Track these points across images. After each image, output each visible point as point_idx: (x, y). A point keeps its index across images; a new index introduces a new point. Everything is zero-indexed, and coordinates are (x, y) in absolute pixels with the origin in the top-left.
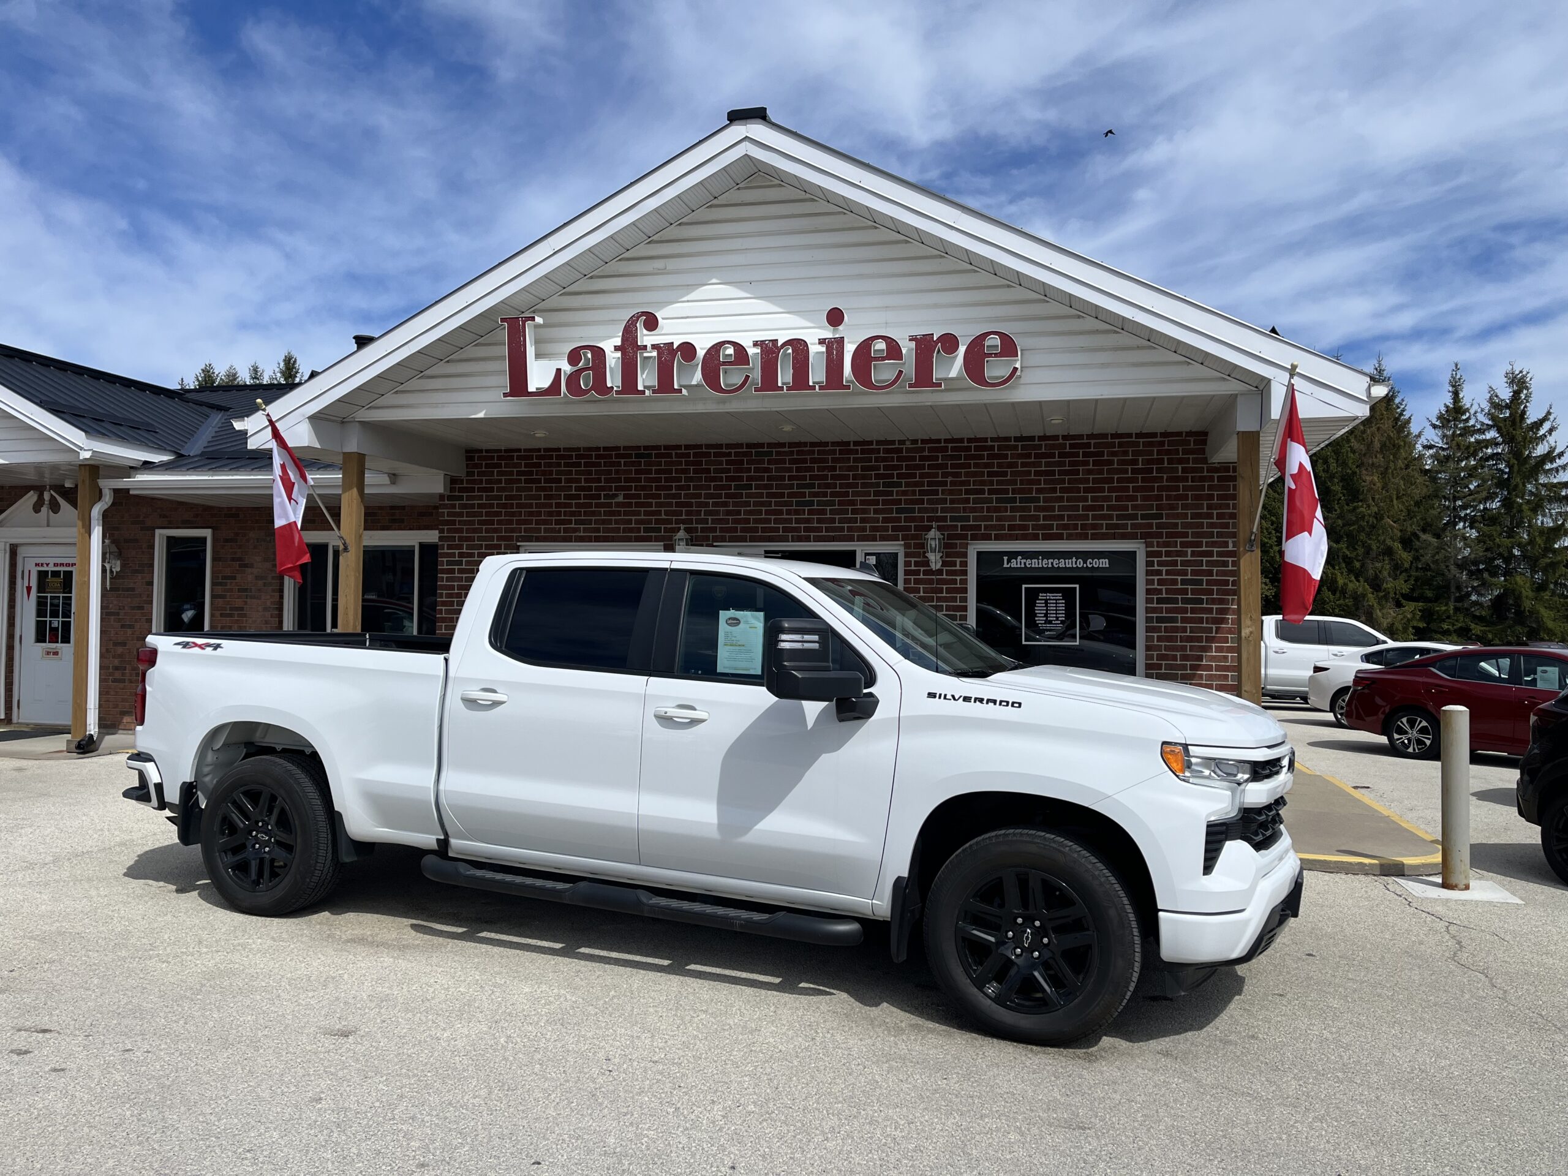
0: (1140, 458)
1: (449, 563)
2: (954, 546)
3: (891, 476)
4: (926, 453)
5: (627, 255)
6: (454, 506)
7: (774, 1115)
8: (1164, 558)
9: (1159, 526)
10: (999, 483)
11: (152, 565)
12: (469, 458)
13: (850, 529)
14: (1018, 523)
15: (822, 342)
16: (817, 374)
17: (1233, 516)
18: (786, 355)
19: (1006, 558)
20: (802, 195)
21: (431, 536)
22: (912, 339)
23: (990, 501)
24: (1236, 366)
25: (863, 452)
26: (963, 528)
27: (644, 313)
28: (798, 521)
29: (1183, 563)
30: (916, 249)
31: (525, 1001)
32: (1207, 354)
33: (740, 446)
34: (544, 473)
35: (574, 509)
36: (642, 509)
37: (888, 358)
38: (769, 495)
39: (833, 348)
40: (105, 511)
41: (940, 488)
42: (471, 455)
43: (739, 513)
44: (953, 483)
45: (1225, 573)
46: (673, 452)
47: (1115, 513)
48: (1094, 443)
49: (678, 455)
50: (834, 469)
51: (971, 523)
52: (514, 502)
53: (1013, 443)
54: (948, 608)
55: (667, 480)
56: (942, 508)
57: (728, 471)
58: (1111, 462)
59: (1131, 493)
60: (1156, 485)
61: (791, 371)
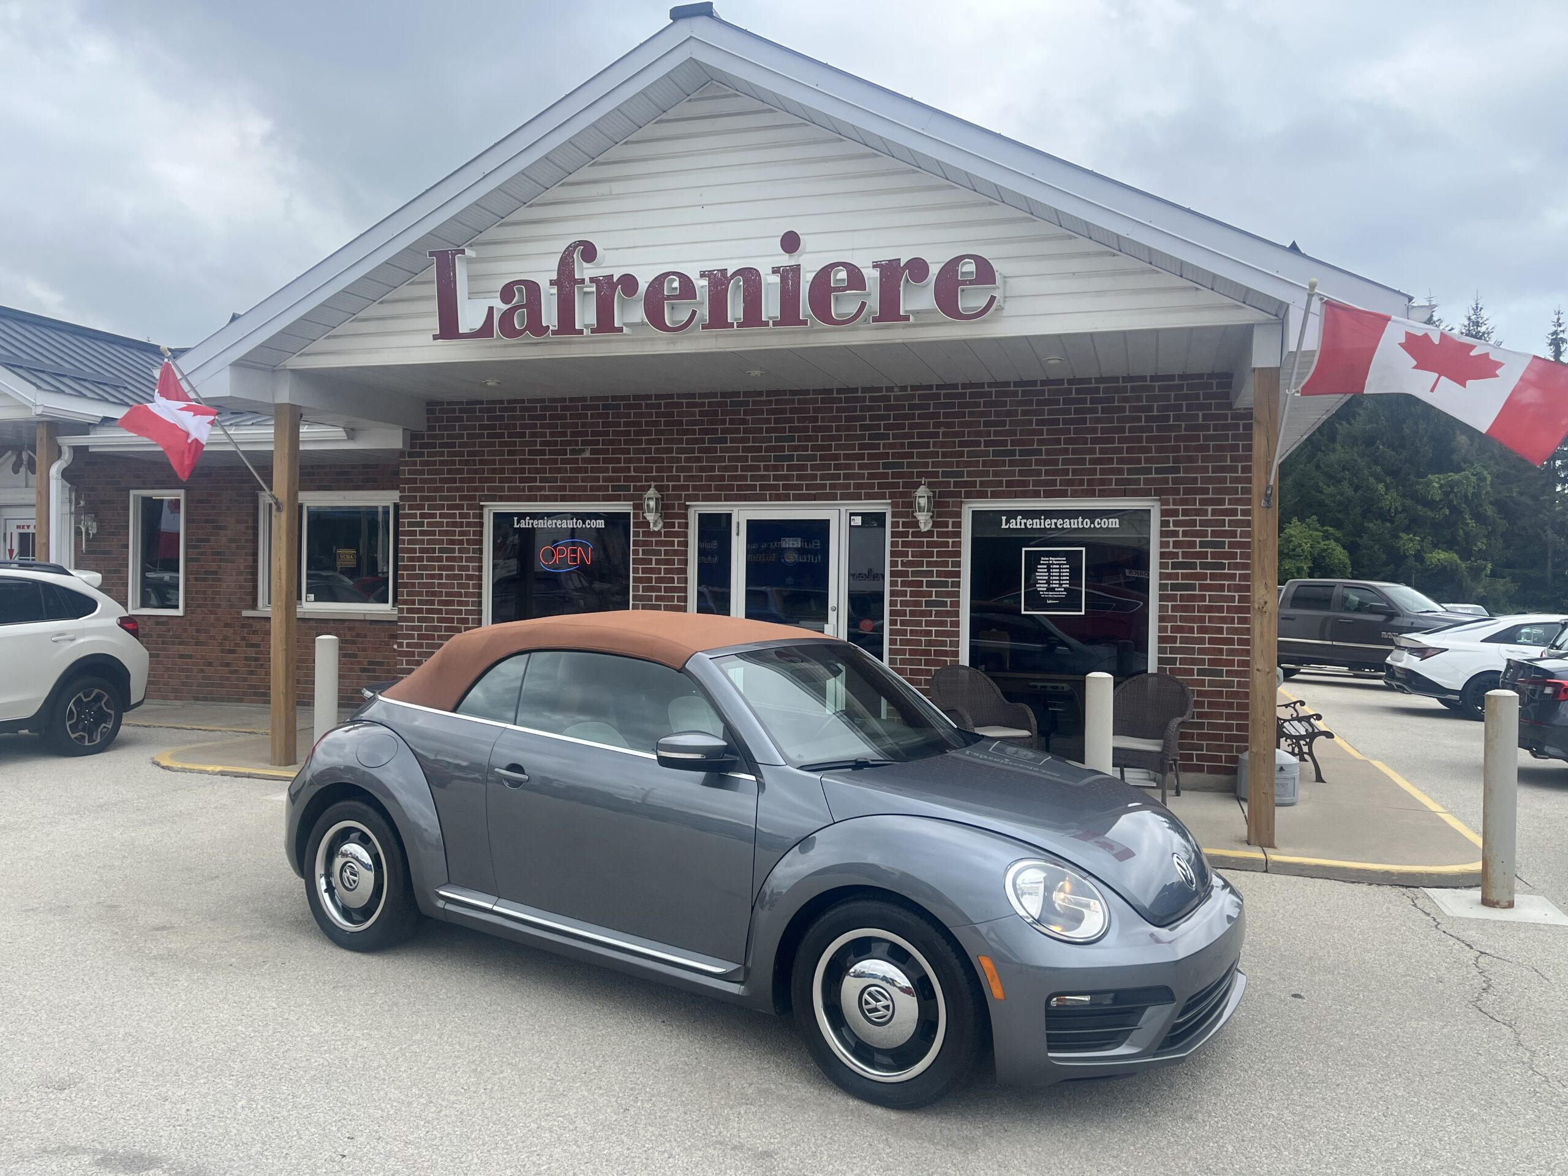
0: (1155, 404)
1: (410, 524)
2: (947, 505)
3: (878, 427)
4: (916, 401)
5: (570, 179)
6: (415, 464)
8: (1181, 518)
9: (1176, 481)
10: (996, 433)
11: (128, 527)
12: (430, 412)
13: (832, 486)
14: (1017, 478)
15: (775, 271)
17: (1248, 469)
18: (736, 287)
19: (1004, 518)
20: (760, 106)
21: (398, 497)
22: (876, 265)
23: (987, 454)
24: (1248, 290)
25: (847, 400)
26: (956, 484)
27: (581, 243)
28: (776, 478)
29: (1203, 523)
30: (885, 163)
32: (1215, 276)
33: (715, 395)
34: (507, 427)
35: (539, 466)
36: (610, 466)
37: (849, 288)
38: (745, 449)
39: (788, 279)
40: (66, 469)
41: (931, 440)
42: (432, 407)
43: (713, 469)
44: (945, 435)
46: (643, 403)
47: (1126, 466)
48: (1104, 388)
49: (648, 406)
50: (815, 420)
51: (965, 479)
52: (477, 458)
53: (1012, 388)
54: (939, 574)
55: (636, 433)
56: (933, 462)
57: (702, 422)
58: (1123, 409)
59: (1144, 444)
60: (1173, 434)
61: (742, 305)
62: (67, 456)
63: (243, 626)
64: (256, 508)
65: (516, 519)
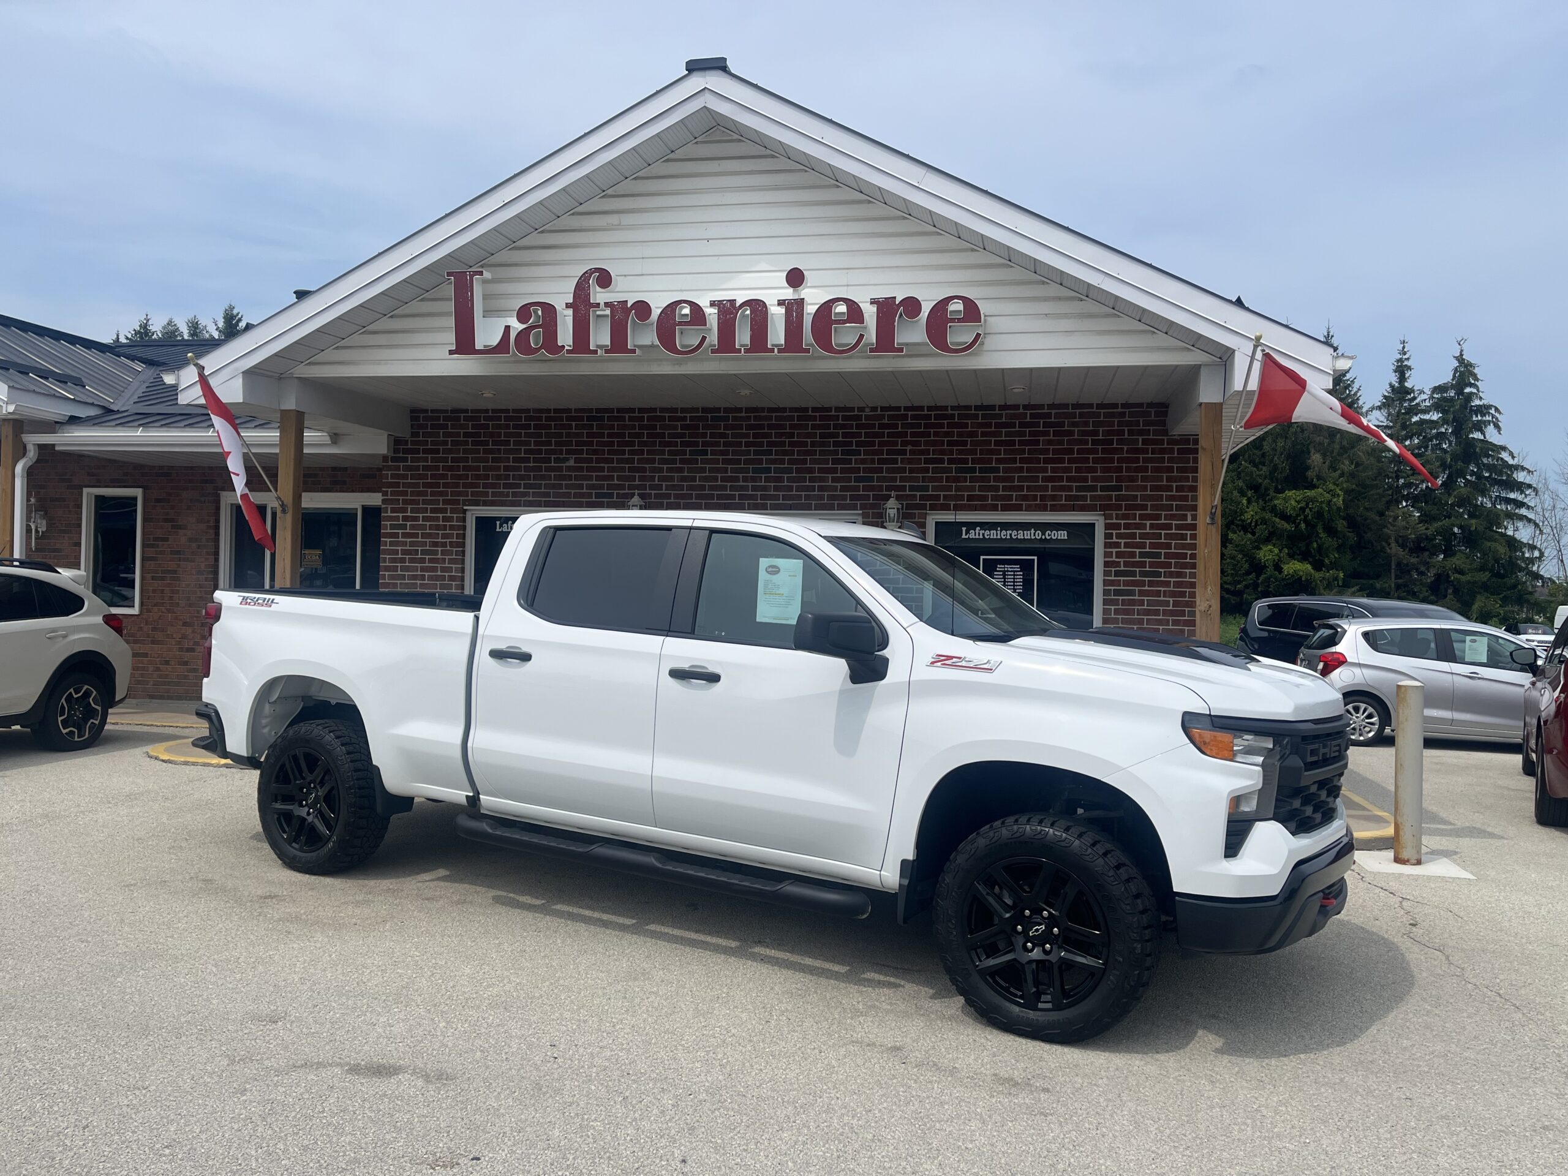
0: (1101, 429)
1: (393, 527)
2: (912, 516)
3: (850, 444)
4: (886, 421)
5: (580, 209)
6: (398, 468)
7: (727, 1104)
8: (1122, 531)
9: (1118, 498)
10: (958, 452)
11: (80, 526)
12: (413, 419)
14: (977, 493)
15: (781, 303)
16: (777, 334)
17: (1194, 489)
18: (744, 316)
19: (964, 529)
20: (762, 151)
21: (374, 499)
22: (873, 302)
23: (950, 470)
24: (1201, 336)
25: (822, 418)
26: (922, 498)
27: (597, 270)
29: (1142, 536)
30: (879, 209)
31: (466, 983)
32: (1172, 323)
33: (696, 410)
34: (491, 435)
35: (523, 473)
36: (594, 474)
37: (848, 321)
38: (725, 461)
39: (793, 310)
40: (30, 467)
41: (899, 457)
42: (416, 415)
43: (694, 479)
44: (912, 452)
45: (1184, 546)
46: (627, 416)
47: (1074, 484)
48: (1055, 413)
49: (631, 419)
50: (792, 435)
51: (930, 493)
52: (461, 464)
53: (973, 412)
55: (620, 444)
56: (901, 477)
57: (683, 436)
58: (1071, 433)
59: (1091, 465)
60: (1116, 456)
61: (749, 333)
62: (32, 454)
64: (218, 508)
65: (498, 523)
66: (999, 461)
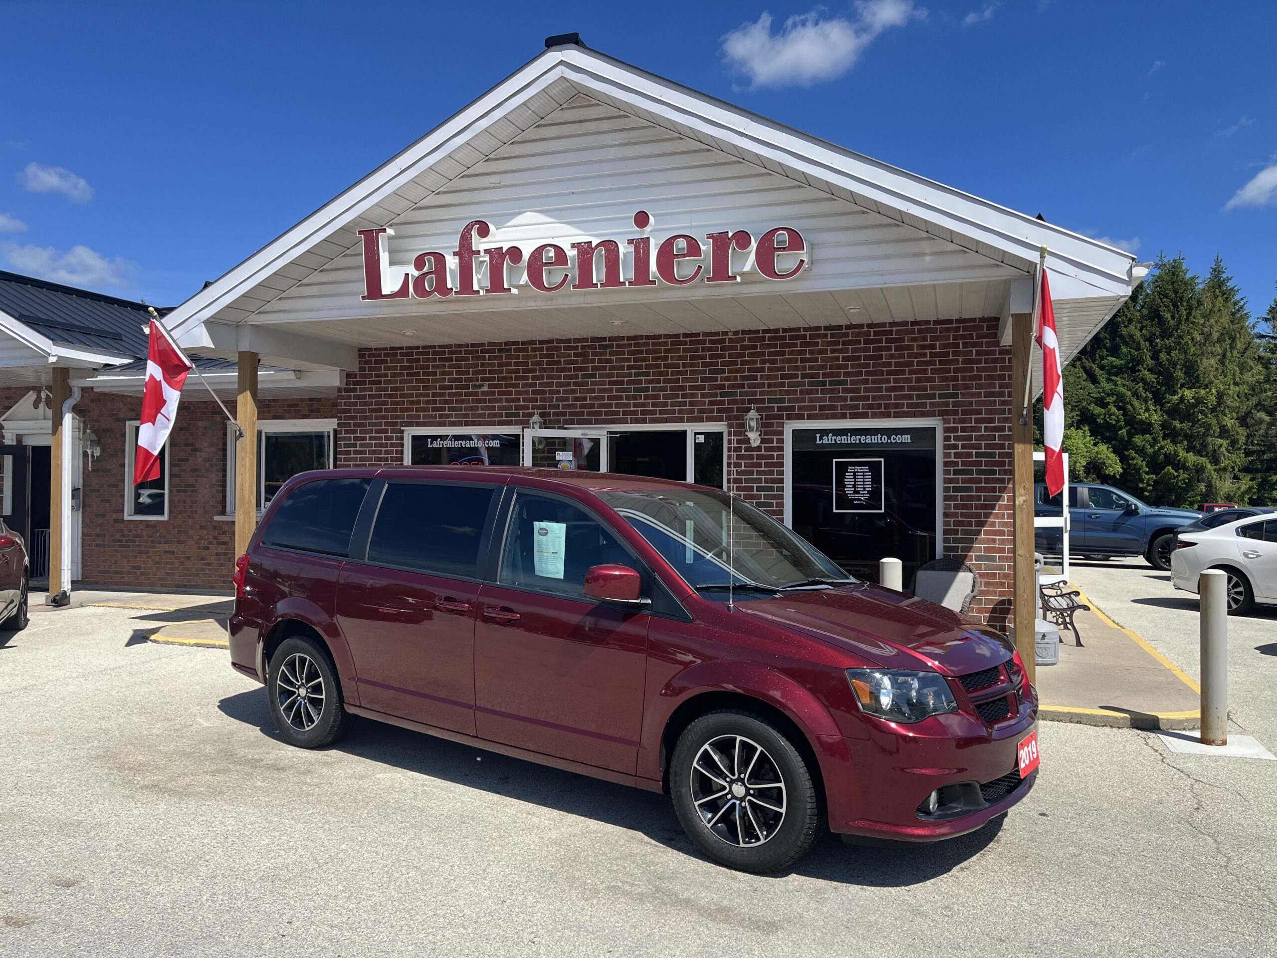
0: (938, 343)
1: (346, 446)
2: (772, 425)
3: (716, 364)
4: (747, 343)
5: (468, 172)
6: (349, 397)
8: (960, 434)
9: (955, 404)
10: (811, 368)
11: (124, 450)
12: (360, 356)
13: (680, 412)
14: (828, 403)
15: (630, 242)
16: (626, 271)
18: (599, 255)
19: (818, 435)
20: (617, 112)
22: (710, 236)
23: (803, 384)
24: (1004, 252)
25: (691, 343)
26: (779, 409)
27: (477, 222)
28: (635, 405)
29: (978, 438)
30: (718, 156)
32: (978, 242)
33: (586, 340)
34: (422, 367)
35: (447, 398)
36: (504, 397)
37: (689, 255)
38: (611, 383)
39: (640, 248)
41: (759, 374)
42: (362, 352)
43: (585, 399)
44: (770, 369)
46: (530, 347)
47: (915, 393)
48: (896, 330)
49: (533, 350)
50: (666, 358)
51: (786, 404)
52: (398, 392)
53: (823, 332)
54: (766, 481)
55: (524, 371)
56: (760, 391)
57: (576, 362)
58: (911, 347)
59: (929, 375)
60: (952, 367)
61: (604, 270)
62: (77, 395)
63: (215, 528)
64: (225, 434)
65: (429, 440)
66: (847, 374)
